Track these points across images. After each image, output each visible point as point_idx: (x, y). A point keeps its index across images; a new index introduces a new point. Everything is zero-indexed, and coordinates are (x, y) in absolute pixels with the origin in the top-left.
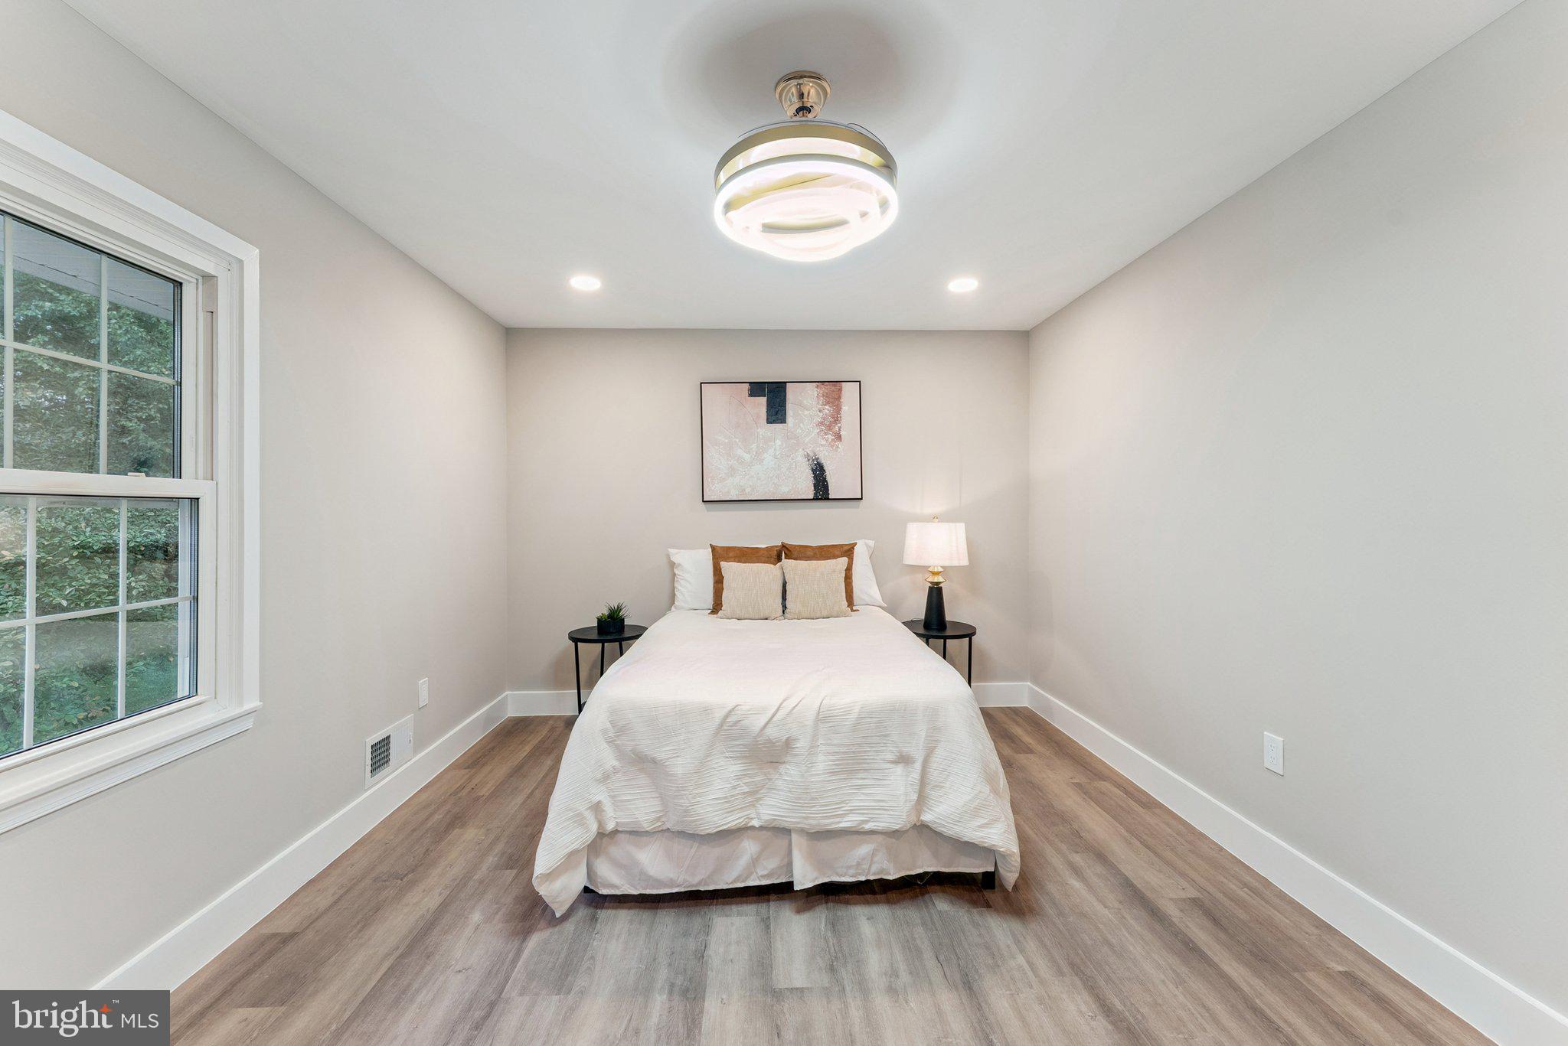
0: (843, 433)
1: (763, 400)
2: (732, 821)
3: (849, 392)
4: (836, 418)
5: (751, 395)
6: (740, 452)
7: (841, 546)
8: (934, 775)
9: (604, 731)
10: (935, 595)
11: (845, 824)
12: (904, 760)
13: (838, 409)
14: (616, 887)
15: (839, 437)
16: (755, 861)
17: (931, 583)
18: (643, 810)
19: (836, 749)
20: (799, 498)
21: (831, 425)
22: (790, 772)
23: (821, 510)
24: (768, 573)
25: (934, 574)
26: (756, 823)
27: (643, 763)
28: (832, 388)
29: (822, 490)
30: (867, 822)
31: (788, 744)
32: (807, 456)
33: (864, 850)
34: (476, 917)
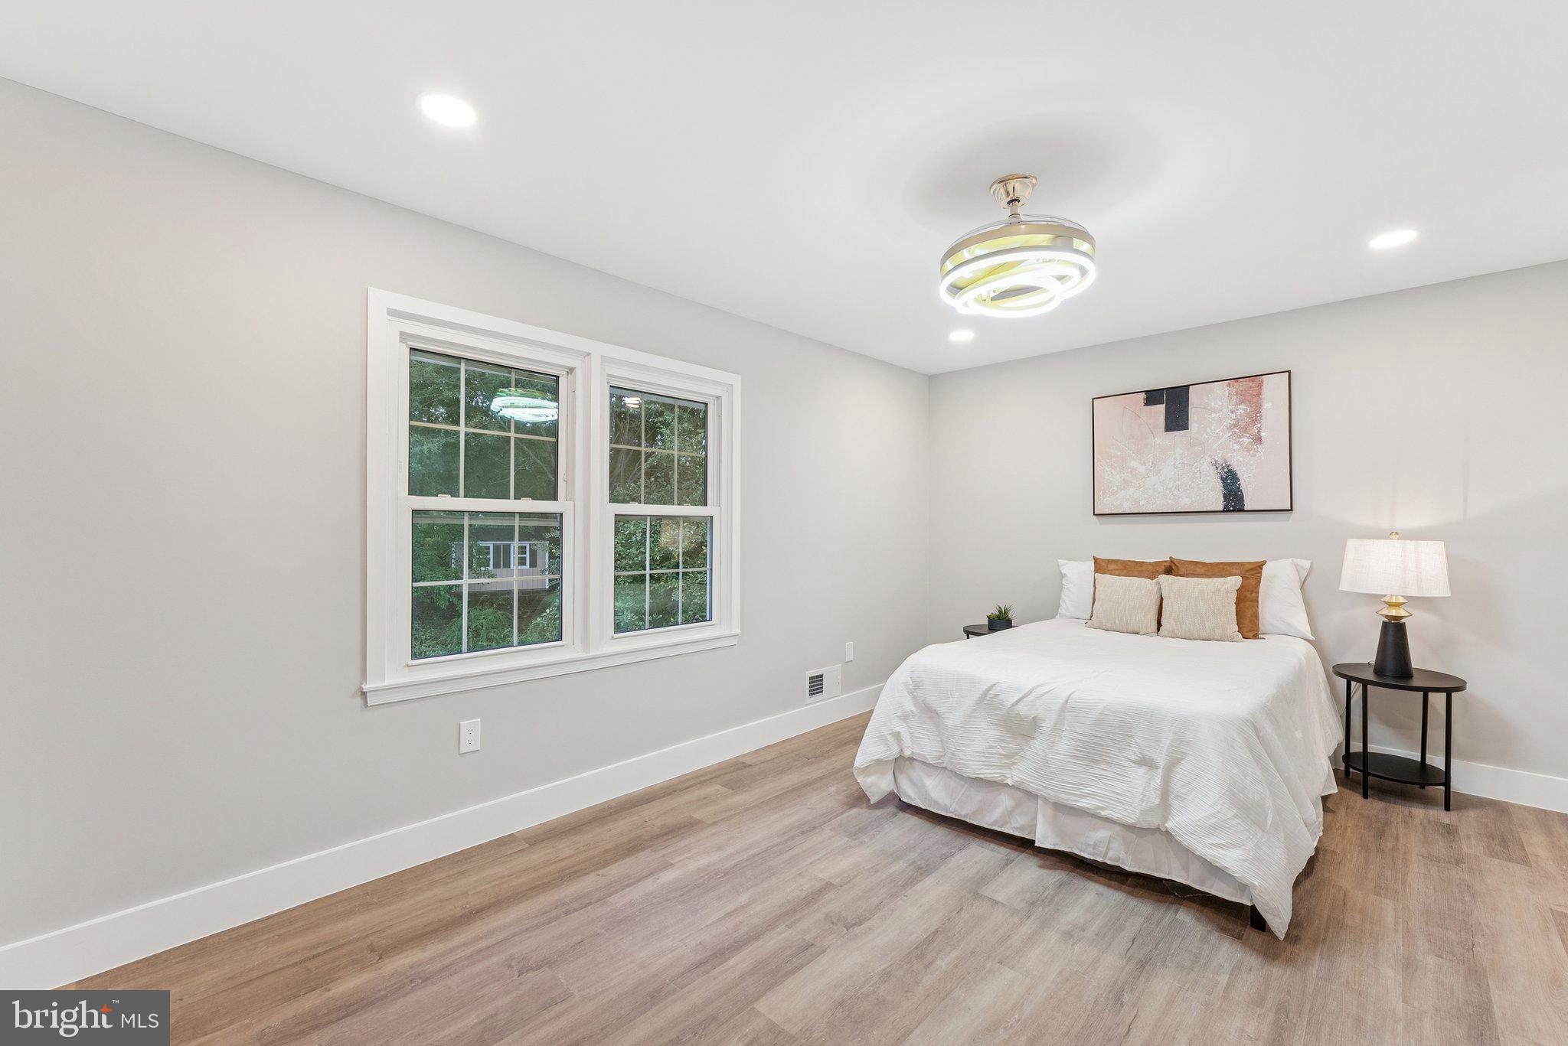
0: (1263, 434)
1: (1161, 408)
2: (988, 773)
3: (1274, 389)
4: (1255, 417)
5: (1147, 404)
6: (1134, 464)
7: (1243, 564)
8: (1176, 785)
9: (906, 684)
10: (1394, 634)
11: (1083, 803)
12: (1145, 762)
13: (1257, 408)
14: (911, 798)
15: (1258, 440)
16: (1009, 813)
17: (1387, 616)
18: (926, 747)
19: (1079, 737)
20: (1205, 510)
21: (1249, 427)
22: (1037, 746)
23: (1234, 524)
25: (1391, 605)
26: (1010, 782)
27: (930, 713)
28: (1249, 385)
29: (1234, 501)
30: (1103, 809)
31: (1035, 723)
32: (1216, 465)
33: (1102, 834)
34: (833, 789)
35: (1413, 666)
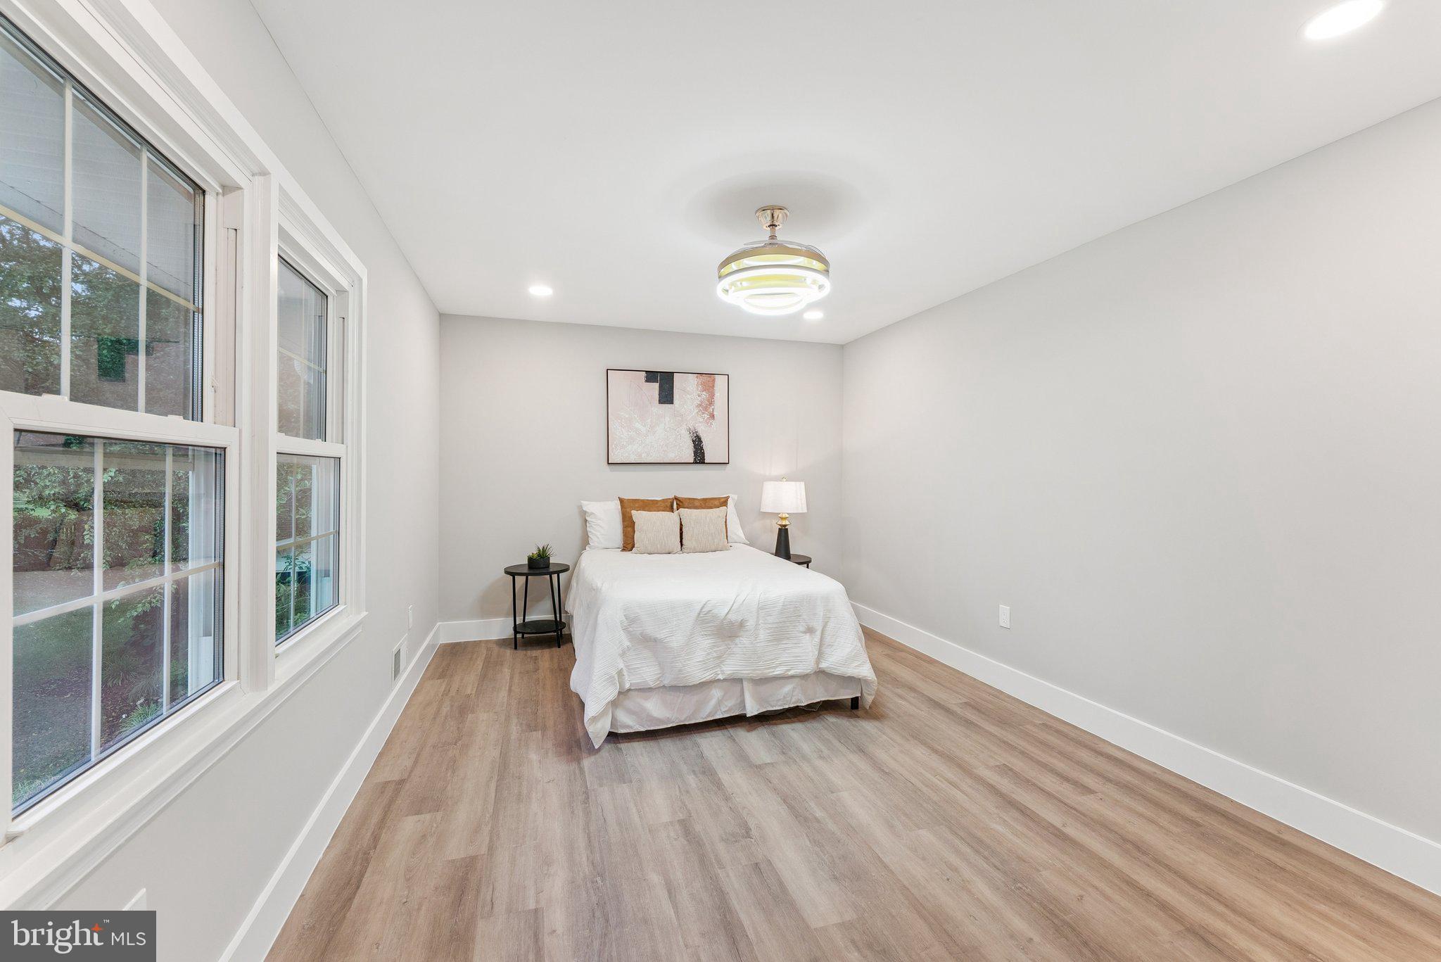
0: (715, 413)
1: (656, 385)
2: (707, 676)
3: (720, 382)
4: (711, 403)
5: (647, 381)
6: (638, 425)
7: (719, 499)
8: (828, 639)
9: (622, 622)
10: (783, 534)
11: (778, 671)
12: (810, 630)
13: (712, 396)
14: (631, 727)
15: (712, 416)
16: (719, 702)
17: (780, 525)
18: (647, 673)
19: (770, 626)
20: (683, 462)
21: (707, 406)
22: (744, 641)
23: (700, 471)
24: (670, 519)
25: (782, 518)
26: (721, 677)
27: (647, 642)
28: (708, 378)
29: (699, 457)
30: (789, 670)
31: (742, 624)
32: (689, 430)
33: (787, 688)
35: (791, 553)
